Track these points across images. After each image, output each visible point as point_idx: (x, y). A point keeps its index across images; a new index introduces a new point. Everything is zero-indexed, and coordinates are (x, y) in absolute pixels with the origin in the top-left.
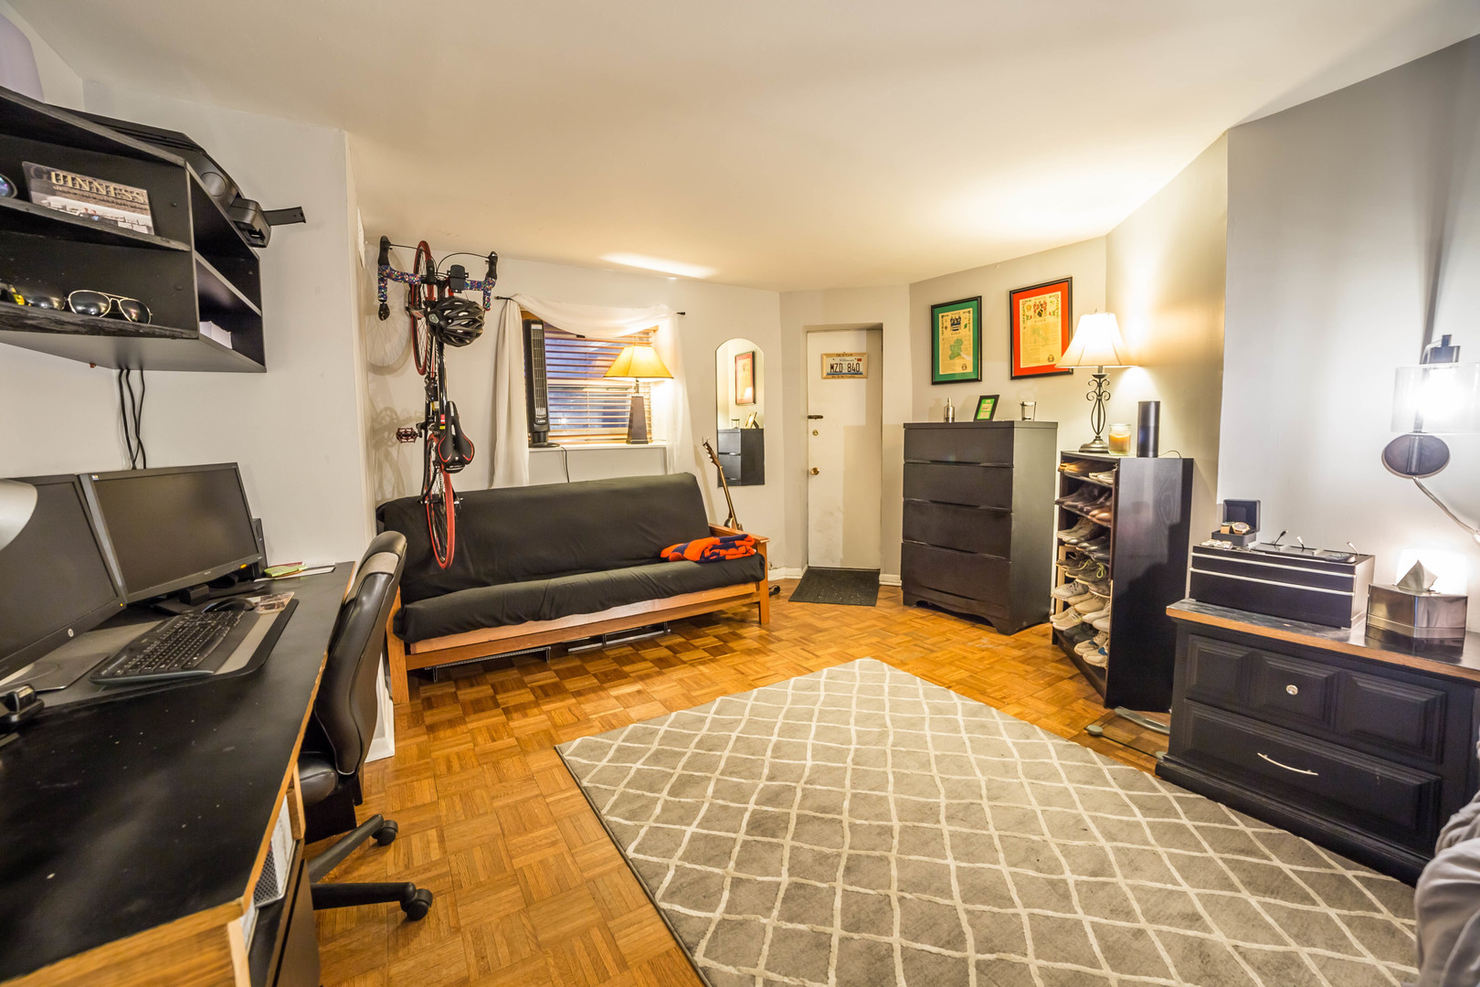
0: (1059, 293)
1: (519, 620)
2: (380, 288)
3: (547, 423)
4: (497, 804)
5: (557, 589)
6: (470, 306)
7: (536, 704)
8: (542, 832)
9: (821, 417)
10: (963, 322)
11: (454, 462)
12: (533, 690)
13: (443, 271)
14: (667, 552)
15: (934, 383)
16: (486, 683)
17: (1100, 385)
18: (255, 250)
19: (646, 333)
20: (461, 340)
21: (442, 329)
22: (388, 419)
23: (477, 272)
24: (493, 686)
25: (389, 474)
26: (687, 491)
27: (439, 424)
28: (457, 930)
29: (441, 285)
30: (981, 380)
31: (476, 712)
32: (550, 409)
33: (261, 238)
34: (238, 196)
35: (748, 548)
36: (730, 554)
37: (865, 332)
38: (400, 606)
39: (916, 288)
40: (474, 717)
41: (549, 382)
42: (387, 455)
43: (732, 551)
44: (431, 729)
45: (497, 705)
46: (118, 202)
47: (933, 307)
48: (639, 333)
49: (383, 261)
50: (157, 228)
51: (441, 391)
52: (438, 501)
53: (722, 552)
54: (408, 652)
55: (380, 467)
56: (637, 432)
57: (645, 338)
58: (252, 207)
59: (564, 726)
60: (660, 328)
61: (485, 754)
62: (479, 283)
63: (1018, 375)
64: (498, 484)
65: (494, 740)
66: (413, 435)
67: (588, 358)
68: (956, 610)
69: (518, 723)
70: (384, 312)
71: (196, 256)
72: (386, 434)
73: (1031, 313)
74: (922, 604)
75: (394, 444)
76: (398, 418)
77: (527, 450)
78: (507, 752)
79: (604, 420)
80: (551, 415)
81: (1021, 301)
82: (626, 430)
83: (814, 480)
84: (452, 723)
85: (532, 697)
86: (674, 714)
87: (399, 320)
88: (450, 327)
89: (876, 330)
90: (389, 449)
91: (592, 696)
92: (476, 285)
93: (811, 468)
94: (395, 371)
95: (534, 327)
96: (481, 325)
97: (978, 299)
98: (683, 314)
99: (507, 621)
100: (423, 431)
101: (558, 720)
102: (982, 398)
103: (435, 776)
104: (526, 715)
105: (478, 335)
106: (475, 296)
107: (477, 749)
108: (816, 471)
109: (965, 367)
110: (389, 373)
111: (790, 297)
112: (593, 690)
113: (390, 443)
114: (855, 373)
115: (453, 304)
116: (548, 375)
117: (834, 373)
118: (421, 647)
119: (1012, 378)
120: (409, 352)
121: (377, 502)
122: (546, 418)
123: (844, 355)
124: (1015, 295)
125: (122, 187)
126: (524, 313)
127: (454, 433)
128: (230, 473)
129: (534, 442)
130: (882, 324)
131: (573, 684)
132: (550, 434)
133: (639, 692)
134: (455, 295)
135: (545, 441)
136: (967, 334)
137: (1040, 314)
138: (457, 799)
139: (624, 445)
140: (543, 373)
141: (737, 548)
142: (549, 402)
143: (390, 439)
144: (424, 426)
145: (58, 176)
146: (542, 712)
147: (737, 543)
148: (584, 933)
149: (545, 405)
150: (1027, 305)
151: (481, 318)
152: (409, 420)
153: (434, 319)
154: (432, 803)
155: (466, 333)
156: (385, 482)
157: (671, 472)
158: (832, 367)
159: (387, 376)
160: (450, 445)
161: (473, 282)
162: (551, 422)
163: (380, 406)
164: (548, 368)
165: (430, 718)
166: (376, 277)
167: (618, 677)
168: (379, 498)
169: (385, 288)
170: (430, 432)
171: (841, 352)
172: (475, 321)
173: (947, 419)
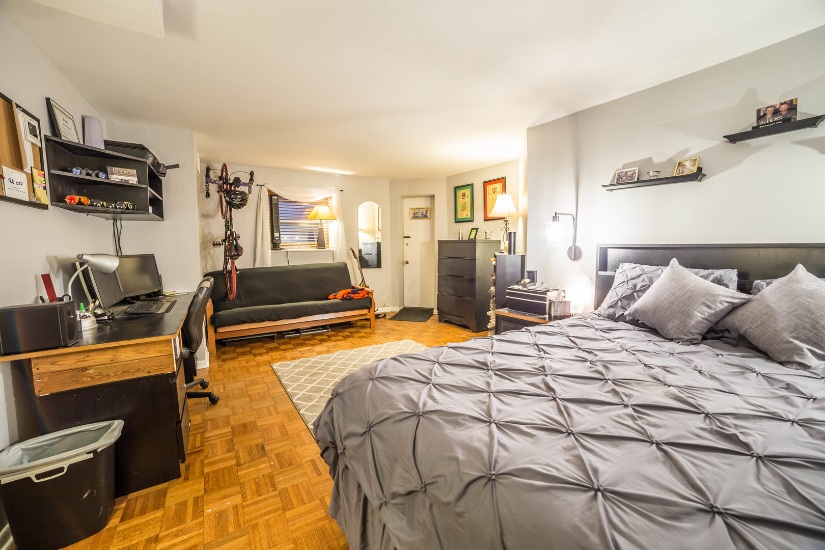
0: (501, 183)
1: (262, 321)
2: (206, 186)
3: (280, 240)
4: (245, 379)
5: (278, 308)
6: (242, 193)
7: (267, 353)
8: (260, 386)
9: (410, 237)
10: (467, 195)
11: (235, 255)
12: (266, 349)
13: (231, 179)
14: (331, 296)
15: (456, 222)
16: (248, 347)
17: (506, 224)
18: (161, 177)
19: (327, 199)
20: (239, 206)
21: (230, 203)
22: (209, 237)
23: (245, 179)
24: (250, 348)
25: (209, 261)
26: (343, 270)
27: (229, 240)
28: (227, 406)
29: (231, 185)
30: (473, 221)
31: (242, 355)
32: (281, 233)
33: (164, 174)
34: (158, 162)
35: (364, 294)
36: (356, 296)
37: (429, 198)
38: (213, 313)
39: (449, 178)
40: (241, 357)
41: (280, 221)
42: (209, 253)
43: (357, 295)
44: (224, 360)
45: (251, 353)
46: (129, 175)
47: (455, 188)
48: (324, 199)
49: (208, 176)
50: (139, 182)
51: (231, 225)
52: (230, 272)
53: (352, 295)
54: (216, 332)
55: (206, 258)
56: (321, 244)
57: (326, 202)
58: (162, 166)
59: (275, 359)
60: (332, 197)
61: (244, 367)
62: (246, 183)
63: (486, 219)
64: (257, 266)
65: (248, 363)
66: (220, 244)
67: (299, 210)
68: (458, 323)
69: (259, 359)
70: (208, 195)
71: (149, 188)
72: (209, 244)
73: (491, 192)
74: (446, 322)
75: (212, 248)
76: (213, 237)
77: (270, 251)
78: (253, 366)
79: (309, 238)
80: (281, 236)
81: (488, 186)
82: (316, 243)
83: (406, 266)
84: (232, 359)
85: (266, 351)
86: (320, 356)
87: (215, 196)
88: (234, 202)
89: (433, 197)
90: (210, 250)
91: (290, 350)
92: (245, 184)
93: (405, 261)
94: (213, 217)
95: (273, 197)
96: (247, 201)
97: (472, 185)
98: (342, 191)
99: (257, 321)
100: (224, 243)
101: (274, 357)
102: (472, 229)
103: (224, 372)
104: (262, 356)
105: (246, 205)
106: (244, 189)
107: (241, 365)
108: (407, 262)
109: (467, 215)
110: (210, 218)
111: (394, 182)
112: (291, 349)
113: (210, 248)
114: (425, 217)
115: (235, 193)
116: (280, 218)
117: (415, 217)
118: (221, 330)
119: (485, 220)
120: (219, 209)
121: (204, 273)
122: (279, 237)
123: (420, 208)
124: (486, 183)
125: (129, 170)
126: (269, 191)
127: (235, 244)
128: (152, 257)
129: (274, 248)
130: (434, 195)
131: (282, 347)
132: (281, 244)
133: (309, 349)
134: (236, 189)
135: (279, 247)
136: (468, 200)
137: (494, 193)
138: (231, 378)
139: (315, 249)
140: (278, 218)
141: (359, 294)
142: (281, 230)
143: (210, 246)
144: (224, 241)
145: (115, 169)
146: (269, 355)
147: (359, 292)
148: (267, 407)
149: (279, 231)
150: (490, 188)
151: (246, 198)
152: (218, 238)
153: (228, 199)
154: (222, 379)
155: (240, 204)
156: (208, 264)
157: (336, 262)
158: (414, 214)
159: (209, 219)
160: (233, 248)
161: (244, 183)
162: (282, 239)
163: (206, 232)
164: (280, 215)
165: (223, 357)
166: (205, 181)
167: (303, 345)
168: (205, 271)
169: (208, 186)
170: (227, 243)
171: (418, 207)
172: (244, 199)
173: (459, 238)
